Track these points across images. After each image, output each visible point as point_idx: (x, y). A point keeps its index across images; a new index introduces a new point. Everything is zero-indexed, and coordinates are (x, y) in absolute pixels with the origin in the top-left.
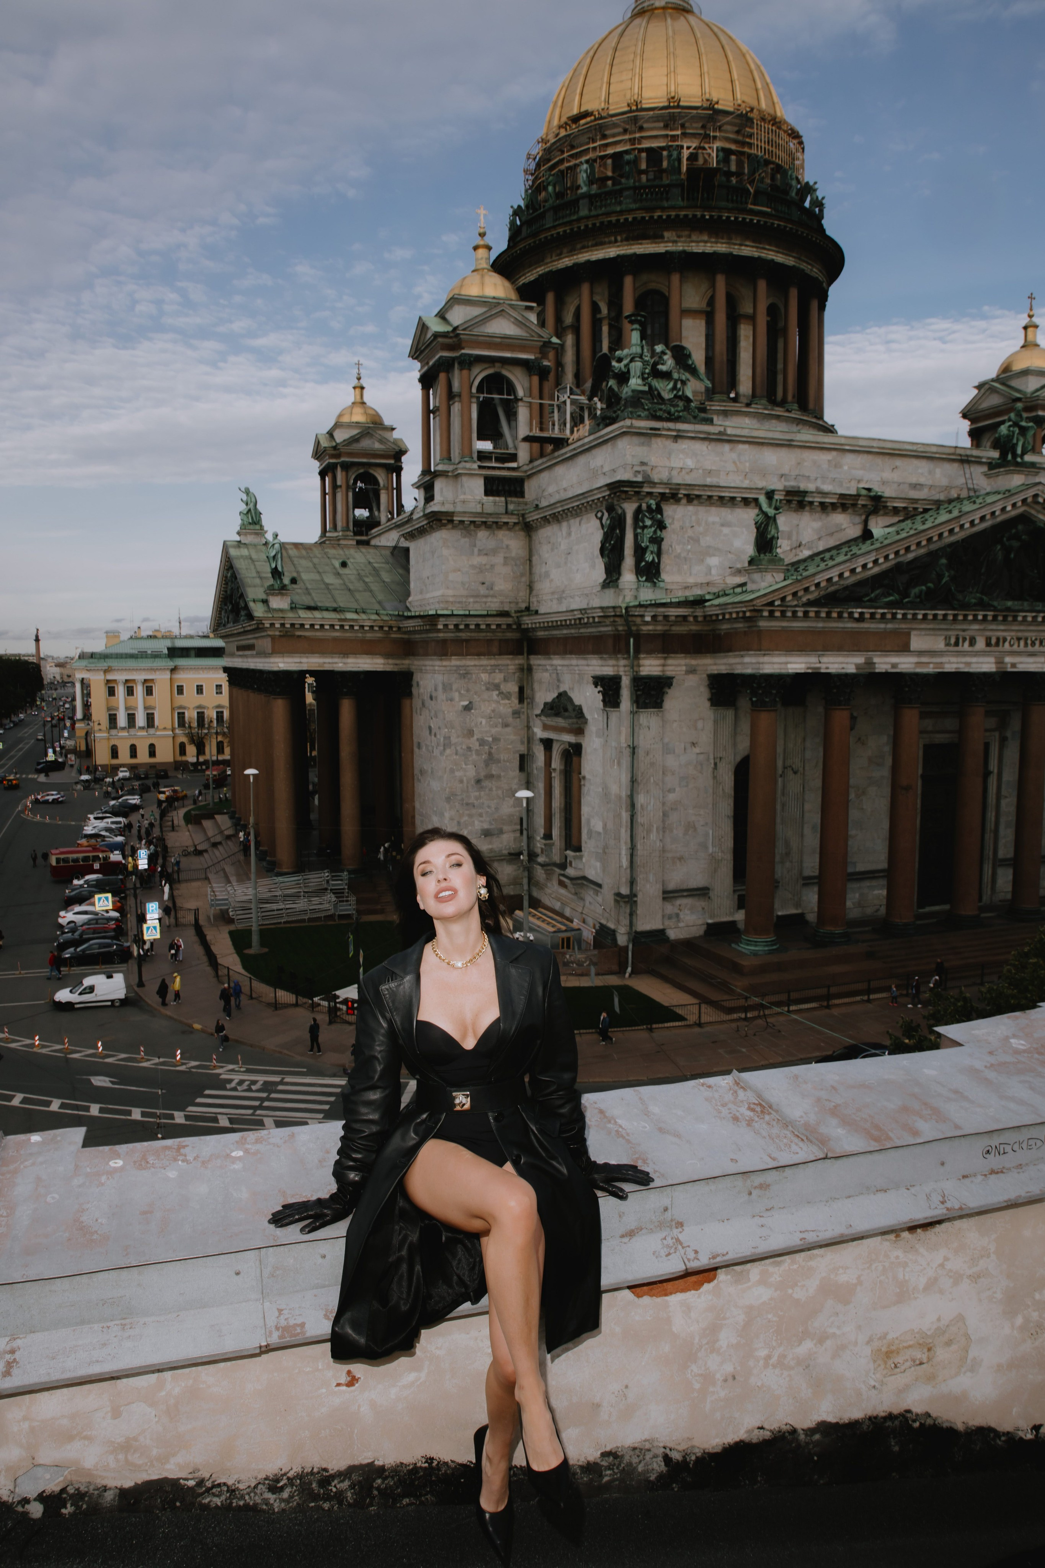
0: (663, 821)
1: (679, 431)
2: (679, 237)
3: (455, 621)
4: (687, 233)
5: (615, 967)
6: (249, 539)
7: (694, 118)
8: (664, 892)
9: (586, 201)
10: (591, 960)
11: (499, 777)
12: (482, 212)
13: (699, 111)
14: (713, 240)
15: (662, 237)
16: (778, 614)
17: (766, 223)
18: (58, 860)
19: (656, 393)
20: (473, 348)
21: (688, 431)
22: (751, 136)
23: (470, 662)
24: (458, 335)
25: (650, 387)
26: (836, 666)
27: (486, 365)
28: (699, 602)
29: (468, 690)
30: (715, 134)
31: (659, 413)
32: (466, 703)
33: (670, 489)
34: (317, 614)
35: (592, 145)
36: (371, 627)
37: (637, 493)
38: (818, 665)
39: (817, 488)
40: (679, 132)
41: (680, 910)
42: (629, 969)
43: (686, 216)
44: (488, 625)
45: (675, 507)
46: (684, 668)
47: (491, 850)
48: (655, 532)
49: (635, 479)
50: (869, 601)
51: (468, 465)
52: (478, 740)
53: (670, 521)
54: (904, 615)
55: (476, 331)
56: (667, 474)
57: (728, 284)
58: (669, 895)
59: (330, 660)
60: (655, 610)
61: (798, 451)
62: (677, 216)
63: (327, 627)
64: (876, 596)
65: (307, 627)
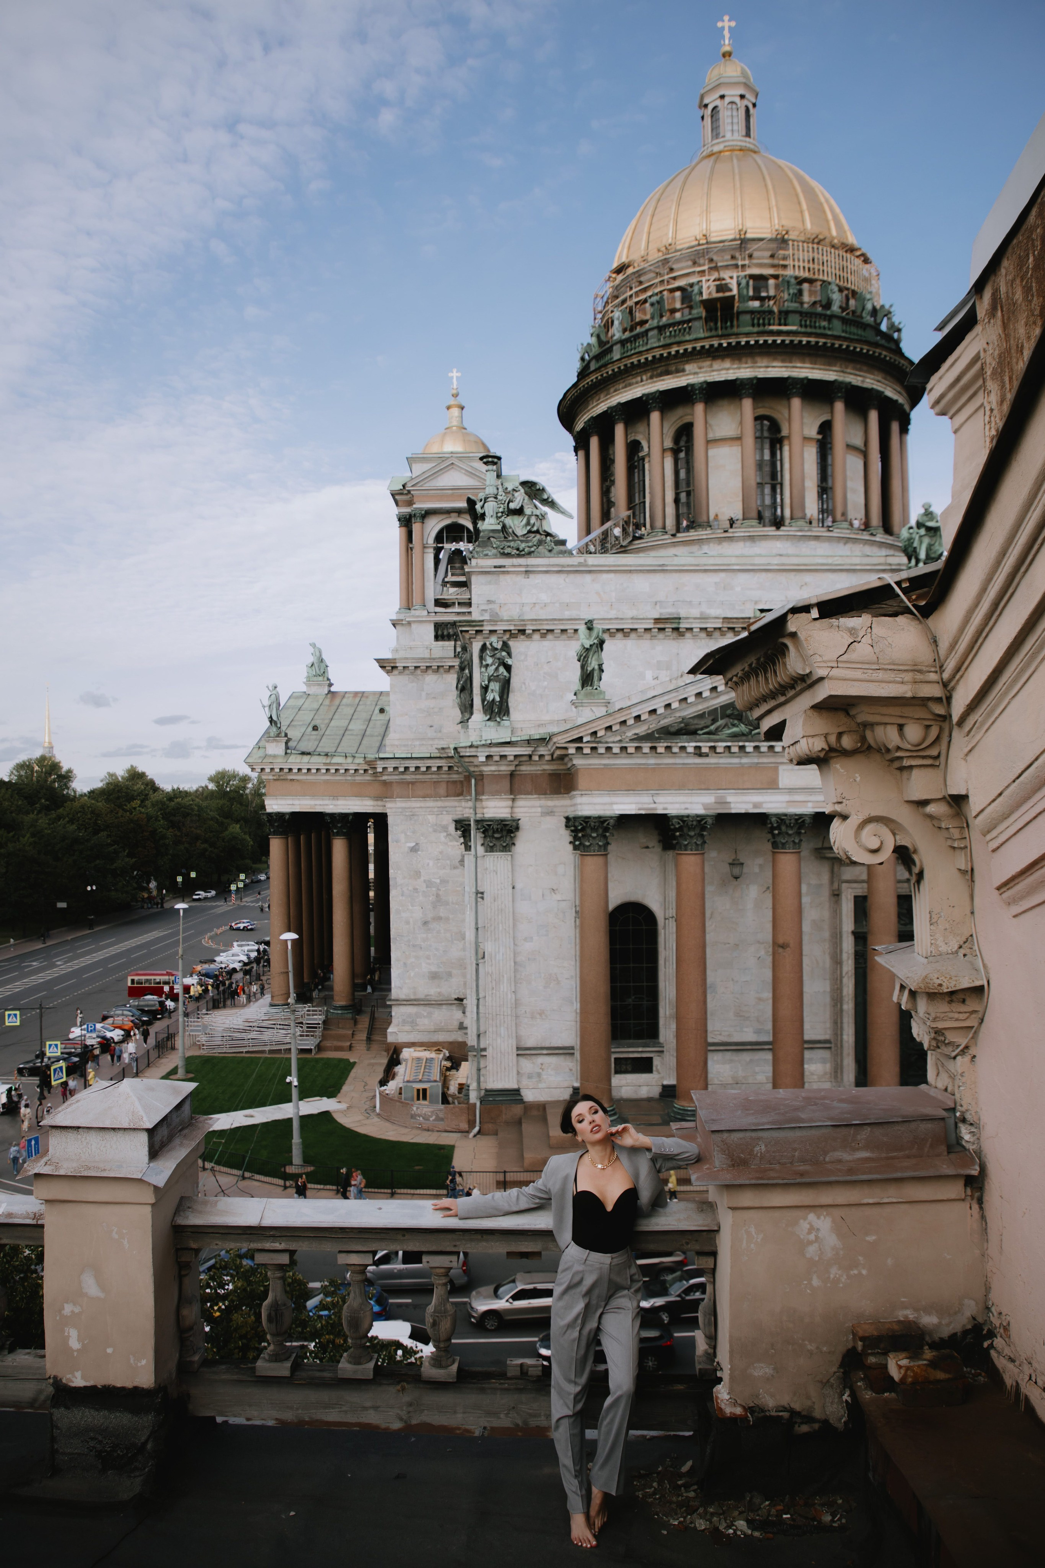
0: (516, 971)
1: (527, 566)
2: (700, 368)
3: (394, 763)
4: (708, 363)
5: (464, 1126)
6: (313, 690)
7: (722, 250)
8: (518, 1049)
9: (619, 346)
10: (437, 1116)
11: (447, 919)
12: (455, 374)
13: (726, 244)
14: (735, 366)
15: (683, 370)
16: (587, 751)
17: (792, 341)
18: (133, 981)
19: (510, 530)
20: (424, 502)
21: (538, 566)
22: (785, 258)
23: (415, 804)
24: (409, 492)
25: (504, 527)
26: (677, 806)
27: (444, 516)
28: (543, 741)
29: (414, 832)
30: (743, 263)
31: (507, 550)
32: (413, 844)
33: (515, 625)
34: (306, 758)
35: (629, 293)
36: (356, 770)
37: (477, 631)
38: (653, 806)
39: (702, 613)
40: (706, 268)
41: (543, 1070)
42: (477, 1129)
43: (703, 347)
44: (428, 768)
45: (527, 643)
46: (539, 810)
47: (439, 993)
48: (497, 669)
49: (481, 619)
50: (704, 734)
51: (417, 613)
52: (425, 881)
53: (523, 658)
54: (757, 748)
55: (427, 486)
56: (518, 610)
57: (754, 408)
58: (523, 1051)
59: (321, 802)
60: (487, 749)
61: (676, 576)
62: (694, 348)
63: (314, 771)
64: (717, 729)
65: (295, 771)
